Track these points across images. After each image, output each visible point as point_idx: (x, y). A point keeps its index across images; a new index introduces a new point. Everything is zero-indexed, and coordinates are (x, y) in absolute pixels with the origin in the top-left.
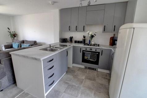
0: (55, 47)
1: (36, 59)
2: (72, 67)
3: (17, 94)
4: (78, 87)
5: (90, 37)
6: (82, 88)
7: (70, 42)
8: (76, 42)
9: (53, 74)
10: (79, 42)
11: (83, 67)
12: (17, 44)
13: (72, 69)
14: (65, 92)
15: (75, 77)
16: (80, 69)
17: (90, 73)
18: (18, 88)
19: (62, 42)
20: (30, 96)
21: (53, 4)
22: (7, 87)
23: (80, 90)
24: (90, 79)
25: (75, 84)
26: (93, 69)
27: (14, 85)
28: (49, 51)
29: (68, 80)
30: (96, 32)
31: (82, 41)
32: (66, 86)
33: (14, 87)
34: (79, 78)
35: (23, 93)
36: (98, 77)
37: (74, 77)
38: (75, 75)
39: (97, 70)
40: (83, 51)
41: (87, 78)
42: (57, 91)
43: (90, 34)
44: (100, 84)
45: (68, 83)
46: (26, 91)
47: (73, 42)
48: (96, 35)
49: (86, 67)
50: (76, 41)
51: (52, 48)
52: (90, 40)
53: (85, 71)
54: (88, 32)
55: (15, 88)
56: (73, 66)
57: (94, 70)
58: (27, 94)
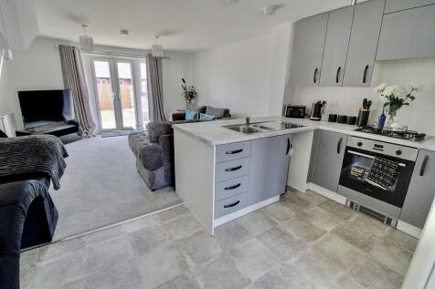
0: (259, 125)
1: (205, 141)
2: (304, 191)
3: (172, 204)
4: (299, 242)
5: (386, 105)
6: (309, 249)
7: (314, 116)
8: (333, 119)
9: (239, 185)
10: (344, 120)
11: (342, 200)
12: (194, 113)
13: (303, 197)
14: (258, 237)
15: (303, 217)
16: (328, 203)
17: (362, 224)
18: (177, 195)
19: (287, 116)
20: (189, 214)
21: (271, 14)
22: (162, 187)
23: (302, 252)
24: (351, 240)
25: (293, 233)
26: (379, 217)
27: (171, 188)
28: (244, 132)
29: (279, 216)
30: (414, 86)
31: (355, 118)
32: (268, 227)
33: (170, 191)
34: (314, 223)
35: (182, 206)
36: (387, 244)
37: (297, 216)
38: (305, 215)
39: (393, 223)
40: (348, 148)
41: (339, 232)
42: (242, 228)
43: (388, 92)
44: (380, 264)
45: (276, 224)
46: (186, 204)
47: (325, 117)
48: (413, 98)
49: (352, 204)
50: (336, 116)
51: (251, 126)
52: (383, 115)
53: (346, 214)
54: (381, 87)
55: (172, 194)
56: (308, 190)
57: (382, 221)
58: (187, 210)
